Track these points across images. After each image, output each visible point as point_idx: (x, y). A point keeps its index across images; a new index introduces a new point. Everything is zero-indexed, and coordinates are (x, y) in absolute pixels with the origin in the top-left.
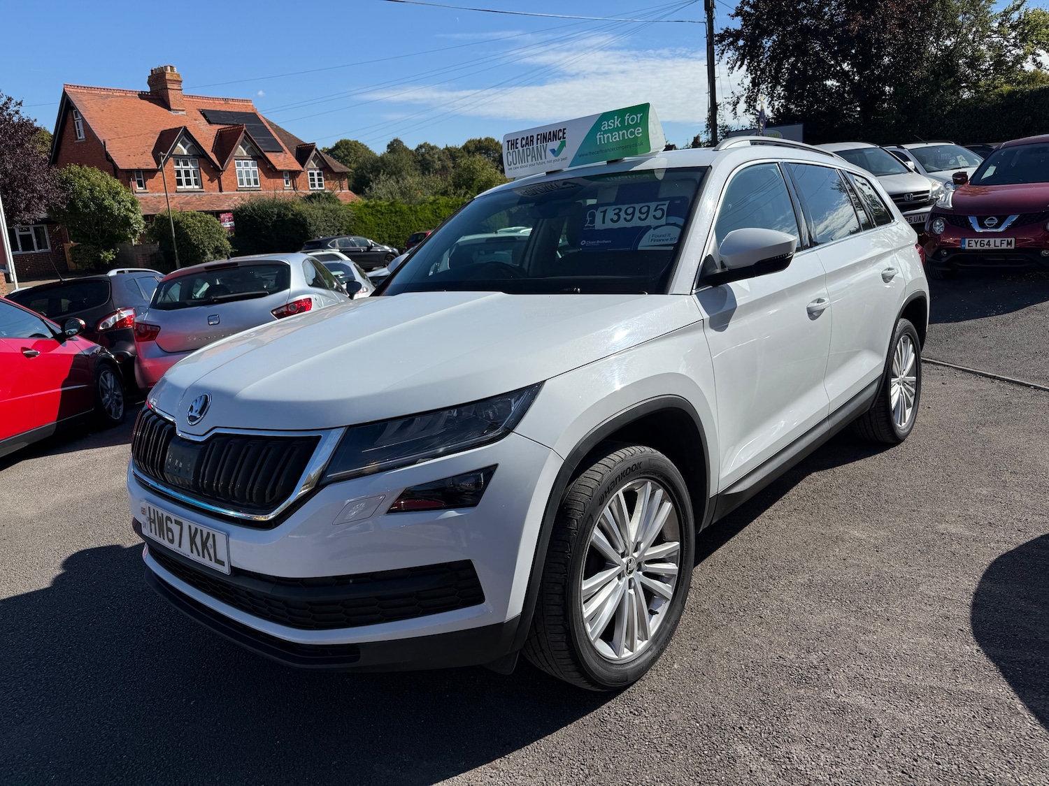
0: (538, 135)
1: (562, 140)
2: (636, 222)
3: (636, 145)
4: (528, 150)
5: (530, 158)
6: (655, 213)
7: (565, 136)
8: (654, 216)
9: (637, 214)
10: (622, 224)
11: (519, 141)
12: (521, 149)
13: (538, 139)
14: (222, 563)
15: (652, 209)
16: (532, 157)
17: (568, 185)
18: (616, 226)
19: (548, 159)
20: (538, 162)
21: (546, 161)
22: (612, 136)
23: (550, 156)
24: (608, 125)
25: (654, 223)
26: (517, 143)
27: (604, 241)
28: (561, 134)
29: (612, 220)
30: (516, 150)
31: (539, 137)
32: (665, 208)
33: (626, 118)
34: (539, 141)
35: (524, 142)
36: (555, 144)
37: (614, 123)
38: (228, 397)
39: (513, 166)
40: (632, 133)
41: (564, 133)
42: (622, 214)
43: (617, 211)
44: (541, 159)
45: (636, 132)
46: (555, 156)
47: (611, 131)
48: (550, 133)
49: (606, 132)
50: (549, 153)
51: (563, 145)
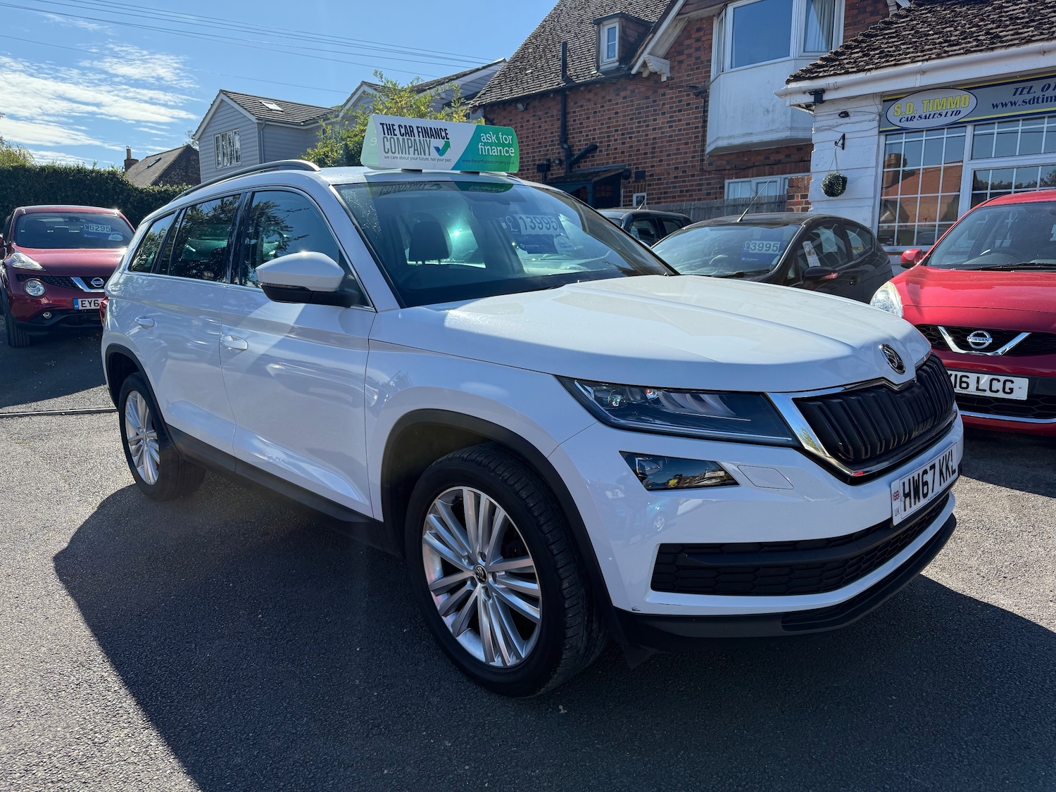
1: (445, 140)
3: (509, 163)
4: (409, 141)
7: (448, 137)
11: (396, 127)
12: (401, 138)
13: (419, 132)
16: (415, 150)
19: (432, 156)
20: (421, 157)
21: (429, 157)
22: (492, 150)
23: (434, 153)
24: (486, 139)
26: (392, 130)
28: (443, 134)
30: (395, 137)
31: (420, 130)
33: (500, 136)
34: (421, 134)
35: (402, 131)
36: (440, 143)
37: (490, 138)
39: (390, 154)
40: (506, 151)
41: (446, 134)
44: (425, 155)
45: (510, 151)
46: (441, 155)
47: (490, 145)
49: (486, 144)
50: (433, 151)
51: (447, 145)
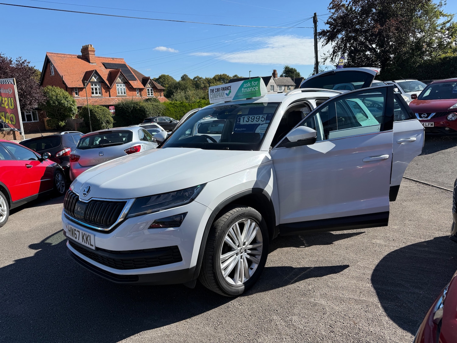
0: (221, 88)
2: (255, 122)
3: (256, 93)
4: (218, 93)
5: (218, 96)
6: (262, 119)
7: (231, 89)
8: (261, 120)
9: (255, 119)
10: (250, 123)
11: (214, 90)
12: (215, 92)
13: (221, 89)
14: (92, 246)
15: (261, 117)
17: (233, 107)
18: (248, 123)
20: (221, 98)
21: (224, 98)
22: (247, 90)
23: (226, 96)
24: (246, 85)
25: (262, 123)
26: (214, 91)
27: (243, 129)
28: (229, 88)
29: (246, 121)
30: (214, 93)
31: (222, 89)
32: (265, 117)
33: (252, 83)
34: (222, 90)
35: (216, 90)
36: (227, 92)
37: (248, 85)
38: (97, 187)
39: (212, 99)
40: (254, 89)
41: (230, 88)
42: (250, 119)
43: (248, 118)
45: (256, 88)
46: (228, 96)
47: (247, 88)
48: (225, 87)
49: (245, 88)
50: (225, 95)
51: (230, 92)
